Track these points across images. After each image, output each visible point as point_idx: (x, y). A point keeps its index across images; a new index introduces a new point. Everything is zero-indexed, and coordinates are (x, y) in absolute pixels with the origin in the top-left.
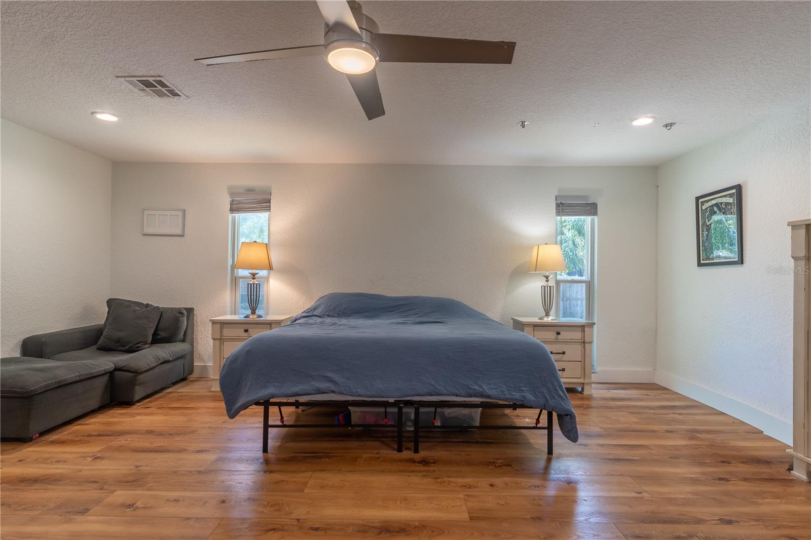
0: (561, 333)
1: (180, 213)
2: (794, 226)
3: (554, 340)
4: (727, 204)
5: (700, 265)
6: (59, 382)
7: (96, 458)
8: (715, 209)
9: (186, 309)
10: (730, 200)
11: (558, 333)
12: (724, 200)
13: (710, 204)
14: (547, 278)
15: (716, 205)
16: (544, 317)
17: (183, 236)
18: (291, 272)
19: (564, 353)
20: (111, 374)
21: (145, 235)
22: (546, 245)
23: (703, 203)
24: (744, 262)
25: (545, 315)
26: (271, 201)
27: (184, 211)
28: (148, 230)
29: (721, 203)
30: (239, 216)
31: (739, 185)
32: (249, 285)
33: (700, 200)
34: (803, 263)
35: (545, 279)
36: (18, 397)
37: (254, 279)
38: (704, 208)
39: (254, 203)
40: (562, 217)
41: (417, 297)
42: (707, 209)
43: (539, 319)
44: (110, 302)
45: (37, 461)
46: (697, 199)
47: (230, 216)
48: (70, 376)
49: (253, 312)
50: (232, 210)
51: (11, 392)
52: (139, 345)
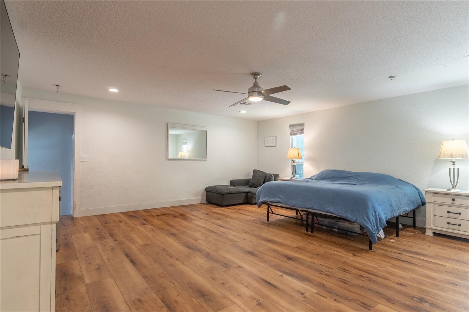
0: (456, 200)
1: (275, 138)
3: (451, 204)
6: (230, 192)
7: (232, 213)
9: (274, 174)
11: (454, 200)
14: (454, 163)
16: (451, 189)
17: (276, 146)
18: (312, 160)
19: (460, 214)
20: (247, 193)
21: (265, 147)
22: (453, 141)
25: (452, 188)
26: (304, 129)
27: (276, 137)
28: (266, 145)
30: (294, 137)
32: (293, 166)
35: (452, 163)
36: (220, 194)
37: (294, 163)
39: (298, 131)
41: (364, 173)
43: (447, 190)
44: (255, 171)
45: (221, 211)
47: (291, 137)
48: (233, 191)
49: (294, 177)
50: (291, 135)
51: (219, 192)
52: (258, 186)
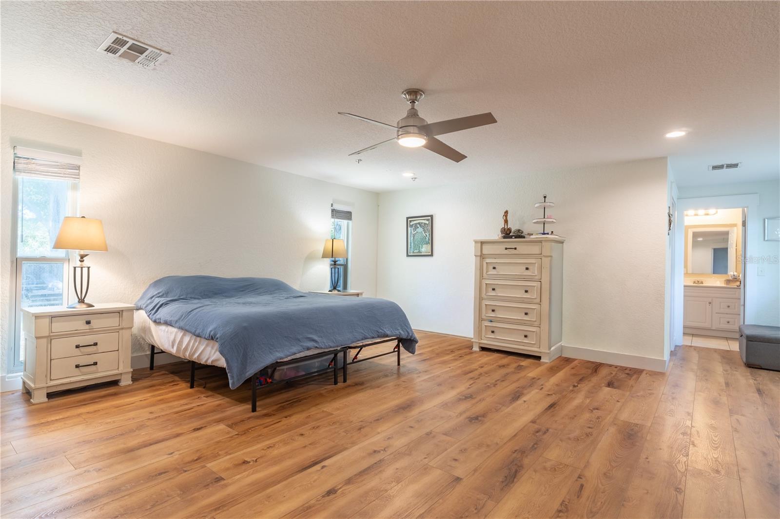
2: (476, 242)
4: (425, 224)
5: (408, 256)
8: (418, 226)
10: (427, 222)
12: (424, 221)
13: (415, 222)
15: (419, 223)
23: (410, 221)
24: (434, 255)
26: (81, 168)
29: (422, 223)
31: (432, 215)
33: (409, 220)
34: (479, 258)
35: (333, 263)
37: (83, 261)
38: (411, 224)
39: (53, 167)
40: (335, 220)
42: (413, 225)
46: (408, 218)
50: (18, 171)
